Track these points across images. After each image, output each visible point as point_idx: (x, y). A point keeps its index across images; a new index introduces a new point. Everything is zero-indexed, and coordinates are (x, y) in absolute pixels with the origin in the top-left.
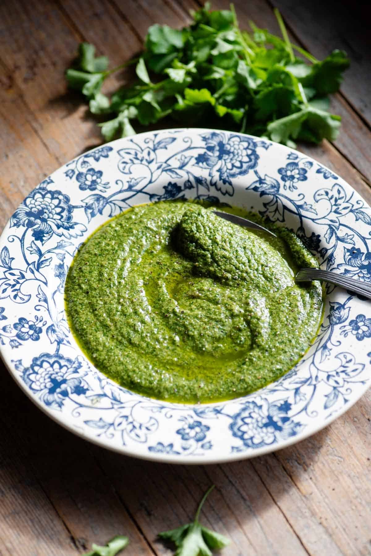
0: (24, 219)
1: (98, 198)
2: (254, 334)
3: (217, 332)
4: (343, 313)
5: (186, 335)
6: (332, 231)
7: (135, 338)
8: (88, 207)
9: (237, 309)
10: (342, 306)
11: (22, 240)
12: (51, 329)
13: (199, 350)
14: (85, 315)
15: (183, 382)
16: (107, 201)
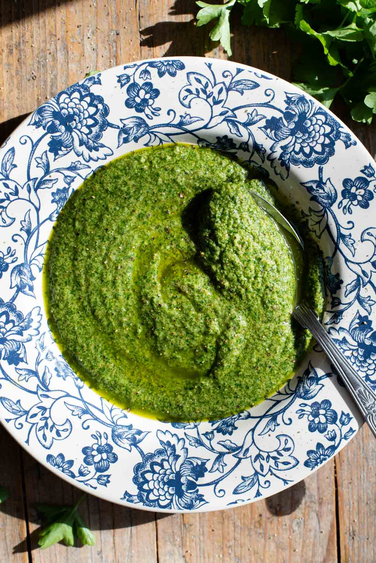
0: (48, 119)
1: (141, 123)
2: (217, 363)
3: (183, 344)
4: (314, 388)
5: (151, 331)
6: (358, 284)
7: (100, 312)
8: (124, 130)
9: (215, 327)
10: (317, 379)
11: (35, 146)
12: (19, 270)
13: (156, 351)
14: (64, 260)
15: (123, 381)
16: (149, 130)
